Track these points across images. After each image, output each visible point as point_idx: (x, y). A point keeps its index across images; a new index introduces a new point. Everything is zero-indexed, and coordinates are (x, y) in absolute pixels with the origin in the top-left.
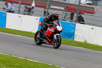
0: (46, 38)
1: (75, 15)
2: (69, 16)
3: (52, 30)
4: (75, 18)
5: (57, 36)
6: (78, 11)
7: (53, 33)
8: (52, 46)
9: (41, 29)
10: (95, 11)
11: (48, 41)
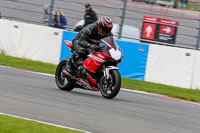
0: (84, 77)
3: (99, 59)
5: (111, 72)
7: (102, 64)
8: (99, 93)
9: (74, 56)
11: (90, 82)
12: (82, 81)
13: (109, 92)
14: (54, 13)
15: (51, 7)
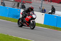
0: (25, 23)
1: (20, 4)
2: (16, 5)
3: (29, 18)
4: (20, 6)
5: (33, 21)
6: (22, 2)
8: (29, 28)
10: (32, 2)
11: (27, 24)
12: (25, 24)
13: (32, 27)
14: (42, 8)
15: (41, 6)
